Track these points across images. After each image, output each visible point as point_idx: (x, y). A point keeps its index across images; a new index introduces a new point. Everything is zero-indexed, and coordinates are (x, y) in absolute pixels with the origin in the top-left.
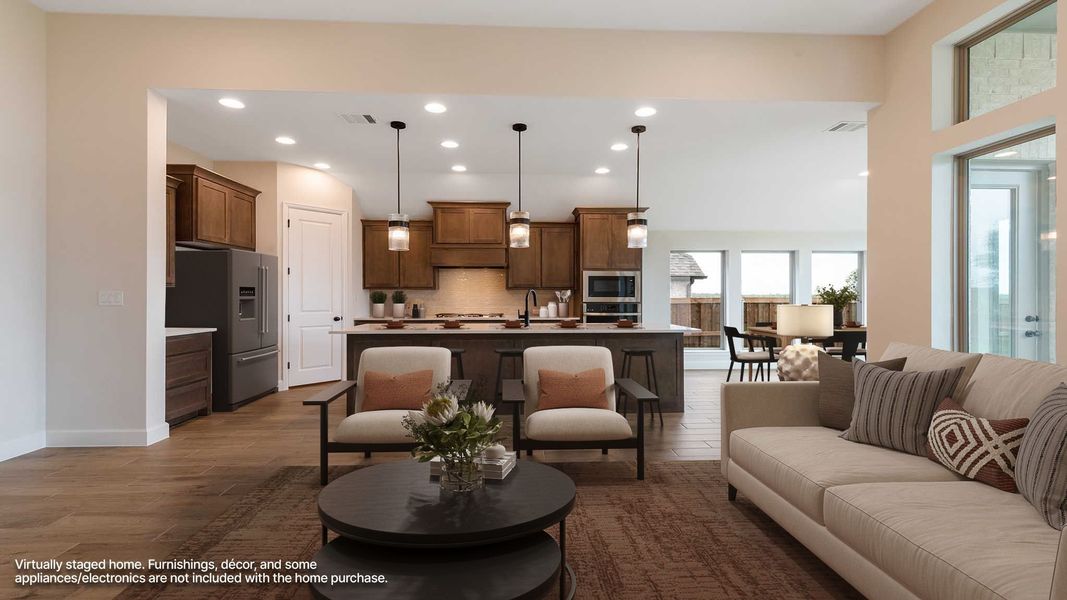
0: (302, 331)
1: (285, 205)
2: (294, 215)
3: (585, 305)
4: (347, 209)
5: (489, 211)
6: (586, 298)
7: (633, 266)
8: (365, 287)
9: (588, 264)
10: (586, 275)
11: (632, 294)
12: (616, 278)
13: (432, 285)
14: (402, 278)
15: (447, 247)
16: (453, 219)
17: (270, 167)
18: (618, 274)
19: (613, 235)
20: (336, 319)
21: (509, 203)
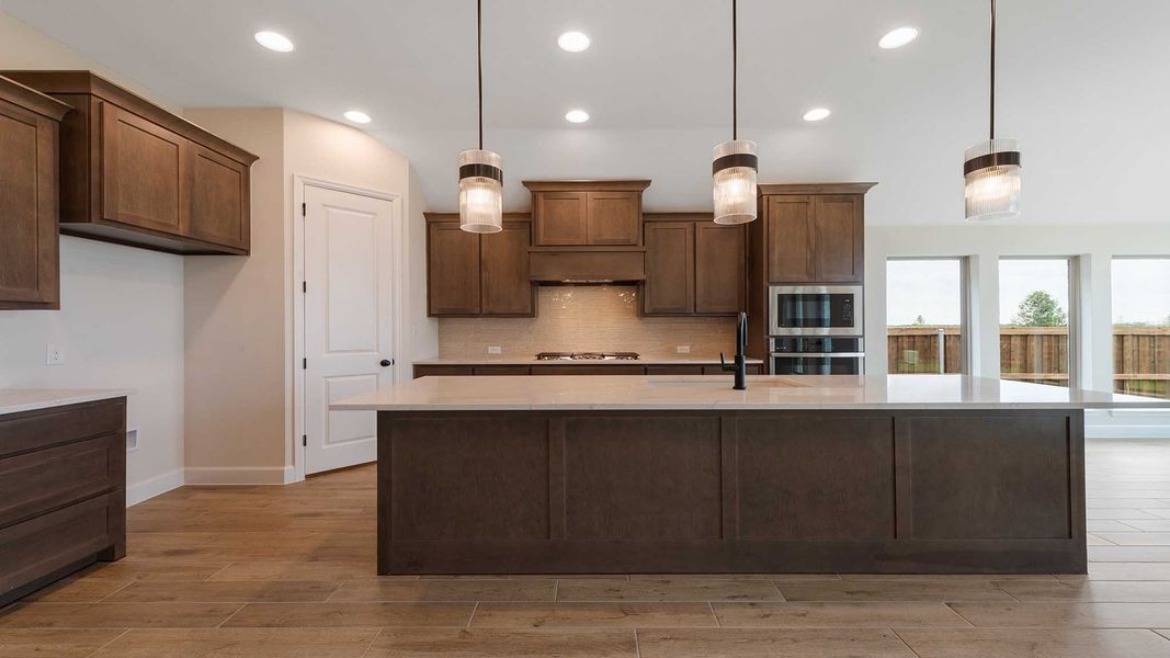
0: (328, 384)
1: (296, 178)
2: (314, 197)
3: (772, 341)
4: (401, 191)
5: (618, 195)
6: (775, 329)
7: (850, 277)
8: (430, 314)
9: (776, 274)
10: (774, 292)
11: (849, 323)
12: (819, 298)
13: (529, 311)
14: (484, 300)
15: (554, 252)
16: (562, 209)
17: (272, 116)
18: (824, 290)
19: (816, 228)
20: (385, 363)
21: (647, 183)
